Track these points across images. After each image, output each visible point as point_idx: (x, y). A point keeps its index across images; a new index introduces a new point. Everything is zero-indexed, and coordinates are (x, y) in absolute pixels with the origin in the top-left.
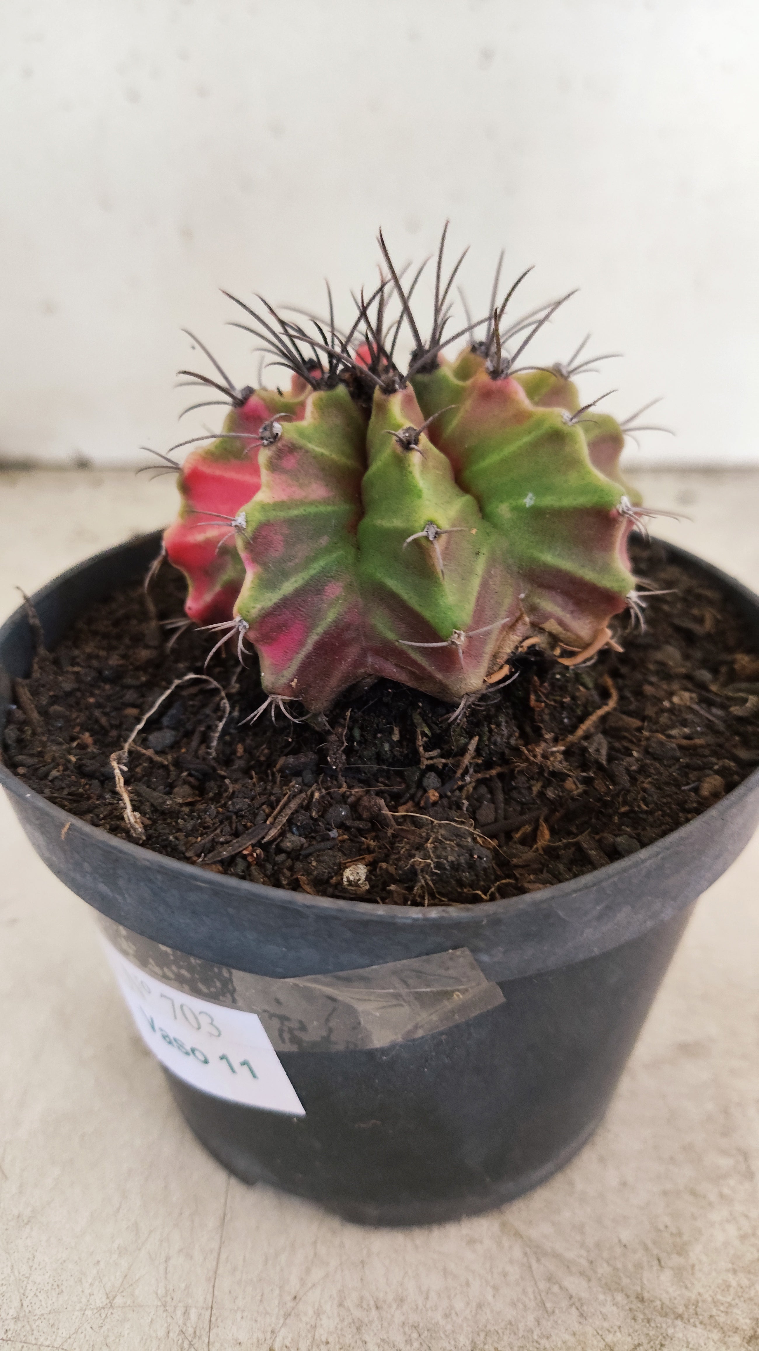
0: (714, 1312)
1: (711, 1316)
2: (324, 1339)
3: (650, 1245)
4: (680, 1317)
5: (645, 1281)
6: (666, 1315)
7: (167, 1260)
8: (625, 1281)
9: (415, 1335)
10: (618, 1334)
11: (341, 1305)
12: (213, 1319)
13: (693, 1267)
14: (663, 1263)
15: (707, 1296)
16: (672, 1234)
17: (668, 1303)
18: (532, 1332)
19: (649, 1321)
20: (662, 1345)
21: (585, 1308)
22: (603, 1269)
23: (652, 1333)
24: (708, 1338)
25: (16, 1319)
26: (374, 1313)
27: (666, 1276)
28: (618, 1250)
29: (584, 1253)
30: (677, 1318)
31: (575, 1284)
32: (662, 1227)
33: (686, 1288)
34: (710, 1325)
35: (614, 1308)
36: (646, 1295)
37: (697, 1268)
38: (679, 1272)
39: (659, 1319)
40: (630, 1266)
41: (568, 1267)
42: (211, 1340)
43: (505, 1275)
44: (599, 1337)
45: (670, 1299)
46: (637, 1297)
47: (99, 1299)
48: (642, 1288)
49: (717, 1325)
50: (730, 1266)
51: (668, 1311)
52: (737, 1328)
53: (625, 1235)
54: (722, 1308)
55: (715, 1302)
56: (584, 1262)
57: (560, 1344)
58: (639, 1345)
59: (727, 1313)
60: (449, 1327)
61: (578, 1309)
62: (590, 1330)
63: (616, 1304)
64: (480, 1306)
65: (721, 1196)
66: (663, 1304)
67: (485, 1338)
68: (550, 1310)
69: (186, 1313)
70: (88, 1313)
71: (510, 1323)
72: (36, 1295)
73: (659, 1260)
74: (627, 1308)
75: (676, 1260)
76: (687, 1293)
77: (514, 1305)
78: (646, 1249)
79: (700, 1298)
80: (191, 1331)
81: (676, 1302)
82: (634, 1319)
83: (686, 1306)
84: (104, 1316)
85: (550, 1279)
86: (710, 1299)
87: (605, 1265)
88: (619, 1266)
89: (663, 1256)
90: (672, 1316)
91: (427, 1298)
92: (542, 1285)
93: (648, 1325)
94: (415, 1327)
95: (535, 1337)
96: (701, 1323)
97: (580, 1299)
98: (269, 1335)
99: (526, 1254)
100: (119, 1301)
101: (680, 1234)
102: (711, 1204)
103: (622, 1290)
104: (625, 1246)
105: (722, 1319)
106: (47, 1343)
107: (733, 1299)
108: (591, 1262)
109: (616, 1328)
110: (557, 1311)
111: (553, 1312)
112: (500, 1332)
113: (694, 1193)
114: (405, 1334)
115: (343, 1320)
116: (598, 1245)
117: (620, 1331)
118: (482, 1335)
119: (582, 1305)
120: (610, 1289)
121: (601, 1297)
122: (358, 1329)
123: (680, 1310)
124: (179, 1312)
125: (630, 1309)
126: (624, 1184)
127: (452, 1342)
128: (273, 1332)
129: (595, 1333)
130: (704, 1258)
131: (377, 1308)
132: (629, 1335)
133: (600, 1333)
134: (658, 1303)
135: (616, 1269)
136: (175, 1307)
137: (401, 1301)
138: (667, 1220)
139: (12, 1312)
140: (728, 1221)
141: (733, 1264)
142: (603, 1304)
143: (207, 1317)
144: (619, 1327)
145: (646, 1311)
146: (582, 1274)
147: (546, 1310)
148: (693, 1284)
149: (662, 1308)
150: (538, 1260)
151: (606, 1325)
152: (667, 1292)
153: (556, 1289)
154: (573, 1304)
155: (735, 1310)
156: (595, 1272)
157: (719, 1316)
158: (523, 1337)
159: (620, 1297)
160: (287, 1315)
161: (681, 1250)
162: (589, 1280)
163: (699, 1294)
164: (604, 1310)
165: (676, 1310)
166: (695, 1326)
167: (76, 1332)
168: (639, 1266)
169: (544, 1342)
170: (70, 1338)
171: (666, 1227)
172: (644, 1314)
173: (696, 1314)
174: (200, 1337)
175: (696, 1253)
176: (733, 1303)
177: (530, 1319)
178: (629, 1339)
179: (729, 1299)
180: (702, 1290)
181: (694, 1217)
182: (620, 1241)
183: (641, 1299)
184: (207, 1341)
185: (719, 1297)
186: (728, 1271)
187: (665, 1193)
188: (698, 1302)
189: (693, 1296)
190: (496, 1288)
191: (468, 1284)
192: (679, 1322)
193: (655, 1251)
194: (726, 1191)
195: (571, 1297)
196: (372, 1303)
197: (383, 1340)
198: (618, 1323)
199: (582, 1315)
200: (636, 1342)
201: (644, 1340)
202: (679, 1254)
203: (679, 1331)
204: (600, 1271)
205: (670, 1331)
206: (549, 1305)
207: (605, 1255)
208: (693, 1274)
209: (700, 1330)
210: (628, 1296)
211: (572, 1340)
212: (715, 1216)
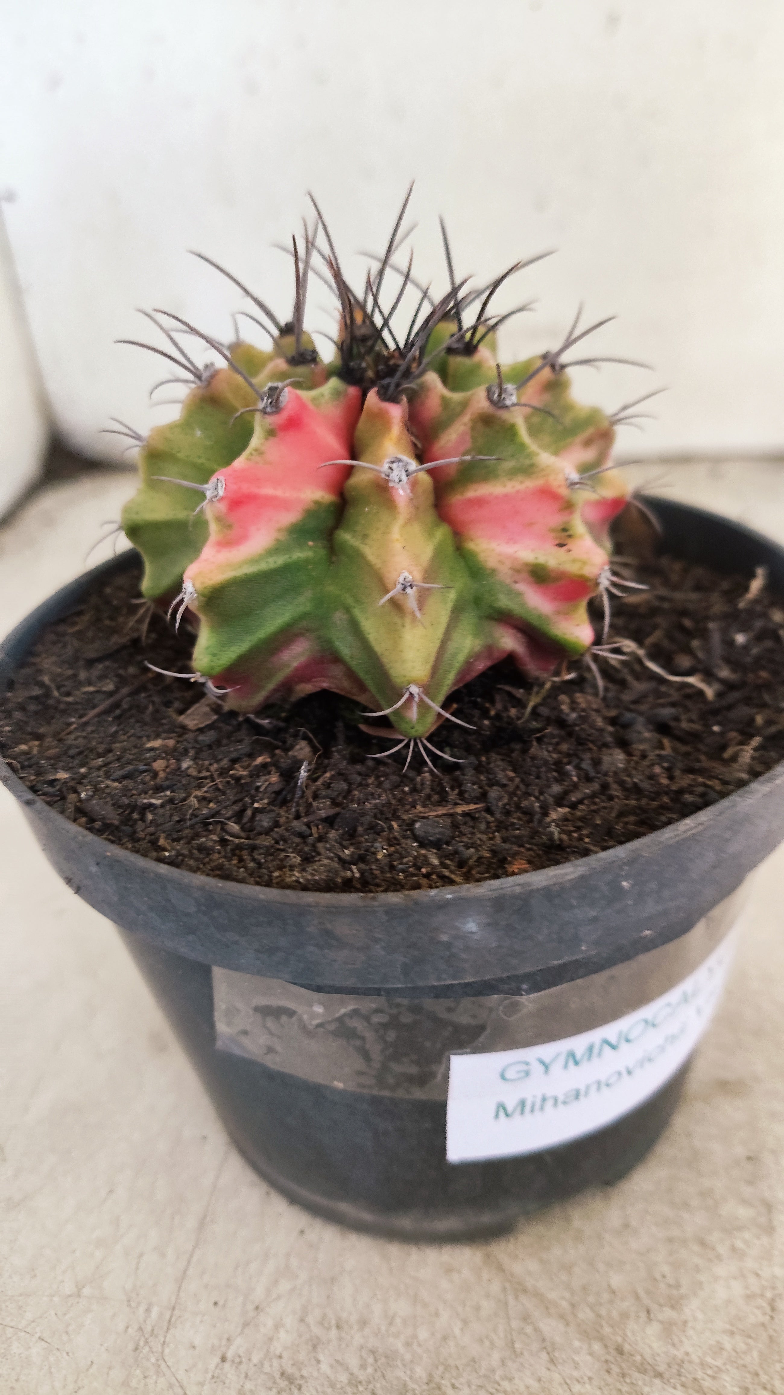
0: (700, 1375)
1: (695, 1380)
3: (641, 1292)
4: (660, 1375)
5: (629, 1334)
6: (645, 1372)
8: (607, 1330)
10: (587, 1386)
13: (685, 1322)
14: (652, 1315)
15: (694, 1357)
16: (669, 1286)
17: (649, 1359)
18: (494, 1371)
19: (624, 1375)
21: (557, 1354)
22: (585, 1314)
27: (653, 1330)
28: (606, 1296)
29: (567, 1294)
30: (655, 1377)
31: (549, 1327)
32: (658, 1276)
33: (674, 1345)
34: (692, 1387)
35: (589, 1358)
36: (627, 1348)
37: (690, 1324)
38: (668, 1329)
39: (636, 1375)
40: (615, 1314)
41: (547, 1308)
43: (478, 1309)
44: (566, 1387)
45: (653, 1355)
46: (616, 1348)
48: (624, 1340)
49: (699, 1389)
50: (728, 1327)
51: (649, 1367)
53: (616, 1280)
54: (709, 1372)
55: (702, 1364)
56: (565, 1304)
57: (522, 1388)
59: (713, 1378)
60: (408, 1357)
61: (548, 1353)
62: (556, 1376)
63: (591, 1354)
64: (445, 1338)
65: (734, 1249)
66: (643, 1358)
67: (443, 1372)
68: (518, 1351)
71: (473, 1360)
73: (648, 1312)
74: (603, 1359)
75: (668, 1313)
76: (673, 1351)
77: (480, 1341)
78: (637, 1297)
79: (686, 1358)
81: (658, 1358)
82: (608, 1372)
83: (669, 1365)
85: (525, 1317)
86: (697, 1360)
87: (587, 1310)
88: (603, 1312)
89: (654, 1307)
90: (652, 1374)
92: (515, 1323)
93: (622, 1379)
95: (497, 1377)
96: (683, 1385)
97: (553, 1344)
99: (504, 1289)
101: (678, 1286)
102: (719, 1257)
103: (601, 1339)
104: (614, 1293)
107: (725, 1364)
108: (573, 1305)
109: (586, 1379)
110: (526, 1353)
111: (522, 1354)
112: (461, 1367)
113: (702, 1243)
116: (585, 1289)
117: (590, 1384)
118: (441, 1369)
119: (554, 1350)
120: (588, 1337)
121: (577, 1344)
123: (662, 1368)
125: (606, 1361)
126: (626, 1226)
127: (409, 1372)
129: (563, 1382)
130: (700, 1315)
132: (600, 1388)
133: (568, 1381)
134: (638, 1357)
135: (599, 1316)
138: (666, 1269)
140: (735, 1278)
141: (732, 1325)
142: (577, 1352)
144: (590, 1379)
145: (623, 1365)
146: (561, 1316)
147: (514, 1350)
148: (681, 1342)
149: (641, 1363)
150: (517, 1298)
151: (576, 1374)
152: (650, 1347)
153: (529, 1329)
154: (545, 1348)
155: (724, 1376)
156: (575, 1315)
157: (704, 1380)
159: (597, 1347)
161: (675, 1304)
162: (567, 1324)
163: (687, 1354)
164: (576, 1358)
165: (656, 1368)
166: (674, 1387)
168: (625, 1316)
169: (505, 1384)
171: (664, 1276)
172: (621, 1368)
173: (679, 1375)
175: (692, 1308)
176: (724, 1367)
177: (496, 1357)
179: (719, 1363)
180: (690, 1350)
181: (697, 1269)
182: (609, 1286)
183: (619, 1350)
185: (709, 1359)
186: (725, 1332)
187: (670, 1240)
188: (683, 1362)
189: (679, 1354)
190: (465, 1322)
192: (657, 1381)
193: (646, 1301)
194: (739, 1244)
195: (544, 1340)
198: (590, 1374)
199: (552, 1361)
202: (673, 1307)
204: (581, 1315)
206: (518, 1346)
207: (591, 1299)
208: (684, 1331)
210: (606, 1346)
211: (535, 1386)
212: (721, 1270)
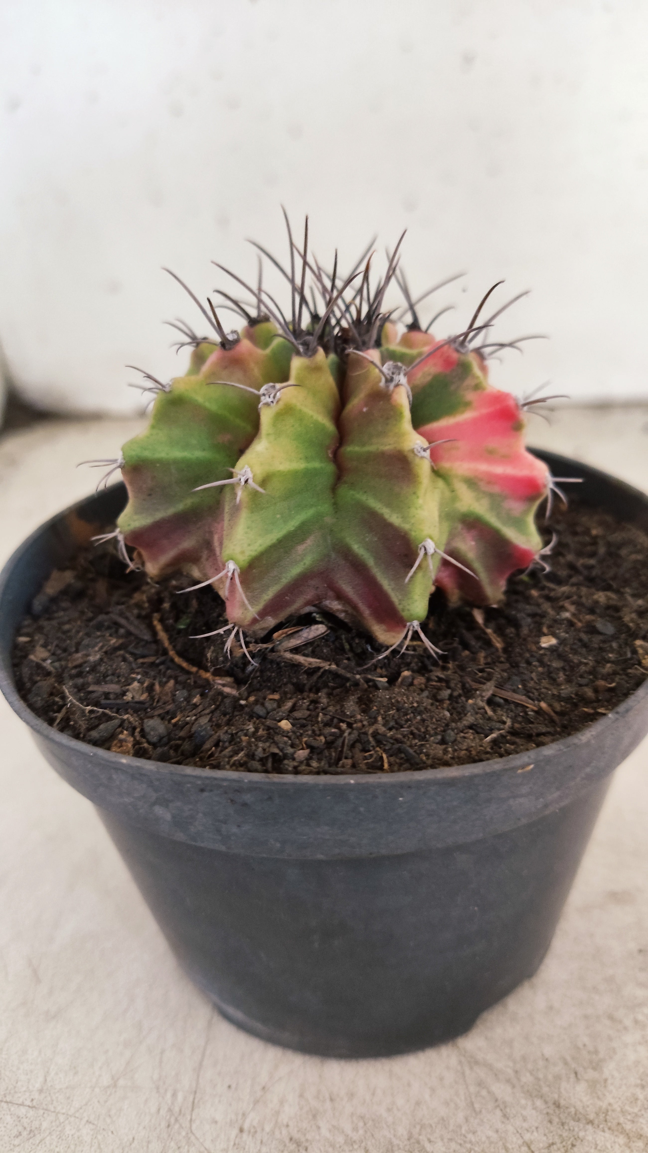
0: (622, 1120)
1: (619, 1124)
2: (285, 1122)
3: (569, 1058)
4: (591, 1122)
5: (562, 1090)
6: (579, 1120)
7: (162, 1052)
8: (545, 1089)
9: (361, 1124)
10: (535, 1134)
11: (301, 1096)
12: (196, 1101)
13: (606, 1080)
14: (579, 1076)
15: (616, 1106)
16: (589, 1052)
17: (581, 1110)
18: (460, 1127)
19: (563, 1124)
20: (573, 1145)
21: (508, 1110)
22: (527, 1078)
23: (565, 1134)
24: (615, 1142)
25: (41, 1091)
26: (328, 1104)
27: (581, 1088)
28: (541, 1063)
29: (511, 1064)
30: (588, 1123)
31: (501, 1090)
32: (580, 1045)
33: (599, 1098)
34: (618, 1131)
35: (534, 1112)
36: (562, 1103)
37: (609, 1082)
38: (593, 1085)
39: (572, 1123)
40: (550, 1077)
41: (496, 1075)
42: (194, 1117)
43: (441, 1079)
44: (518, 1135)
45: (583, 1107)
46: (554, 1104)
47: (106, 1080)
48: (559, 1096)
49: (623, 1132)
50: (639, 1082)
51: (581, 1116)
52: (641, 1136)
53: (548, 1050)
54: (629, 1117)
55: (623, 1112)
56: (510, 1071)
57: (484, 1139)
58: (553, 1144)
59: (633, 1122)
60: (390, 1119)
61: (501, 1110)
62: (510, 1128)
63: (535, 1108)
64: (418, 1103)
65: (636, 1022)
66: (576, 1111)
67: (420, 1130)
68: (478, 1110)
69: (174, 1095)
70: (97, 1090)
71: (443, 1119)
72: (57, 1074)
73: (576, 1073)
74: (545, 1112)
75: (591, 1074)
76: (600, 1103)
77: (447, 1104)
78: (566, 1063)
79: (610, 1108)
80: (177, 1109)
81: (588, 1109)
82: (550, 1122)
83: (597, 1114)
84: (109, 1093)
85: (480, 1084)
86: (619, 1109)
87: (528, 1075)
88: (541, 1076)
89: (580, 1070)
90: (584, 1121)
91: (373, 1094)
92: (473, 1089)
93: (562, 1127)
94: (362, 1117)
95: (463, 1132)
96: (609, 1129)
97: (504, 1103)
98: (240, 1117)
99: (460, 1062)
100: (121, 1082)
101: (596, 1052)
102: (626, 1028)
103: (542, 1097)
104: (547, 1060)
105: (628, 1126)
106: (64, 1111)
107: (640, 1110)
108: (516, 1072)
109: (534, 1128)
110: (483, 1111)
111: (481, 1112)
112: (434, 1125)
113: (611, 1018)
114: (353, 1122)
115: (301, 1109)
116: (524, 1058)
117: (537, 1131)
118: (418, 1127)
119: (505, 1107)
120: (531, 1096)
121: (523, 1102)
122: (314, 1116)
123: (592, 1116)
124: (169, 1095)
125: (547, 1113)
126: (551, 1008)
127: (392, 1132)
128: (244, 1115)
129: (515, 1132)
130: (616, 1074)
131: (332, 1100)
132: (545, 1135)
133: (520, 1131)
134: (573, 1110)
135: (538, 1079)
136: (166, 1091)
137: (351, 1095)
138: (586, 1040)
139: (38, 1086)
140: (640, 1044)
141: (642, 1080)
142: (524, 1108)
143: (191, 1099)
144: (537, 1128)
145: (561, 1115)
146: (508, 1081)
147: (474, 1110)
148: (604, 1095)
149: (576, 1114)
150: (471, 1068)
151: (525, 1125)
152: (581, 1101)
153: (484, 1093)
154: (498, 1106)
155: (641, 1120)
156: (519, 1080)
157: (625, 1124)
158: (453, 1131)
159: (539, 1103)
160: (256, 1102)
161: (597, 1066)
162: (514, 1087)
163: (610, 1104)
164: (524, 1113)
165: (588, 1117)
166: (604, 1131)
167: (86, 1104)
168: (558, 1078)
169: (470, 1136)
170: (81, 1108)
171: (585, 1045)
172: (560, 1118)
173: (606, 1121)
174: (184, 1115)
175: (610, 1069)
176: (639, 1113)
177: (461, 1116)
178: (545, 1138)
179: (636, 1110)
180: (612, 1101)
181: (610, 1039)
182: (543, 1055)
183: (557, 1105)
184: (189, 1118)
185: (627, 1108)
186: (637, 1086)
187: (586, 1017)
188: (607, 1111)
189: (604, 1105)
190: (433, 1090)
191: (409, 1085)
192: (589, 1127)
193: (574, 1065)
194: (640, 1017)
195: (496, 1100)
196: (327, 1096)
197: (334, 1126)
198: (536, 1125)
199: (505, 1116)
200: (551, 1141)
201: (557, 1140)
202: (594, 1069)
203: (589, 1134)
204: (524, 1080)
205: (582, 1134)
206: (477, 1106)
207: (530, 1066)
208: (605, 1087)
209: (607, 1134)
210: (546, 1102)
211: (494, 1136)
212: (629, 1038)
